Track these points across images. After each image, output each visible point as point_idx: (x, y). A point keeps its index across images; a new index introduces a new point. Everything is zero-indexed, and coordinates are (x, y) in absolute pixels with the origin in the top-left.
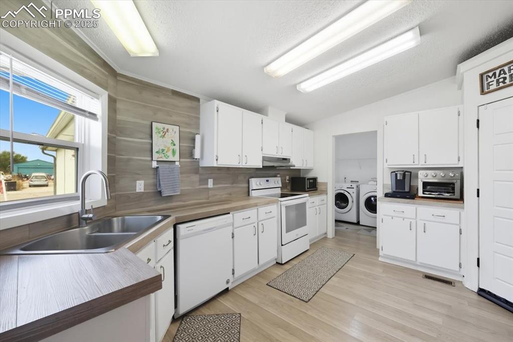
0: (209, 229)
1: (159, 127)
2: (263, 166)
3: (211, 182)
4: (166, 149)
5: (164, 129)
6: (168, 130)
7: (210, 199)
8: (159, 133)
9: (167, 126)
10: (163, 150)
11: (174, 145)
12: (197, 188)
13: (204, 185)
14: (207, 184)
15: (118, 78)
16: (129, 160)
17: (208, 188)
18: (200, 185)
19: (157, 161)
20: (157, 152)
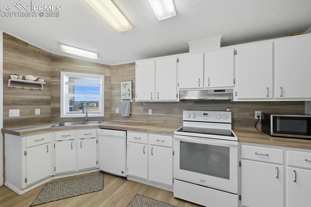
0: (111, 136)
1: (123, 84)
2: (180, 100)
3: (150, 111)
4: (126, 93)
5: (125, 84)
6: (127, 84)
7: (150, 122)
8: (123, 86)
9: (126, 82)
10: (125, 94)
11: (130, 91)
12: (142, 114)
13: (146, 112)
14: (148, 112)
15: (112, 68)
16: (114, 99)
17: (149, 115)
18: (144, 112)
19: (123, 99)
20: (122, 95)
